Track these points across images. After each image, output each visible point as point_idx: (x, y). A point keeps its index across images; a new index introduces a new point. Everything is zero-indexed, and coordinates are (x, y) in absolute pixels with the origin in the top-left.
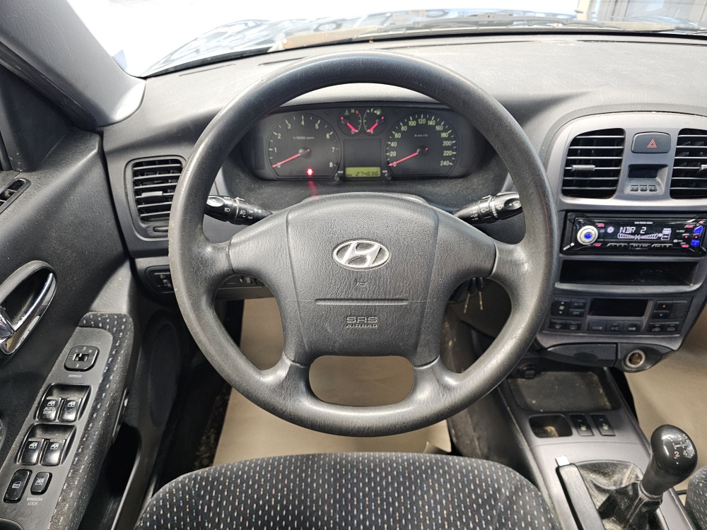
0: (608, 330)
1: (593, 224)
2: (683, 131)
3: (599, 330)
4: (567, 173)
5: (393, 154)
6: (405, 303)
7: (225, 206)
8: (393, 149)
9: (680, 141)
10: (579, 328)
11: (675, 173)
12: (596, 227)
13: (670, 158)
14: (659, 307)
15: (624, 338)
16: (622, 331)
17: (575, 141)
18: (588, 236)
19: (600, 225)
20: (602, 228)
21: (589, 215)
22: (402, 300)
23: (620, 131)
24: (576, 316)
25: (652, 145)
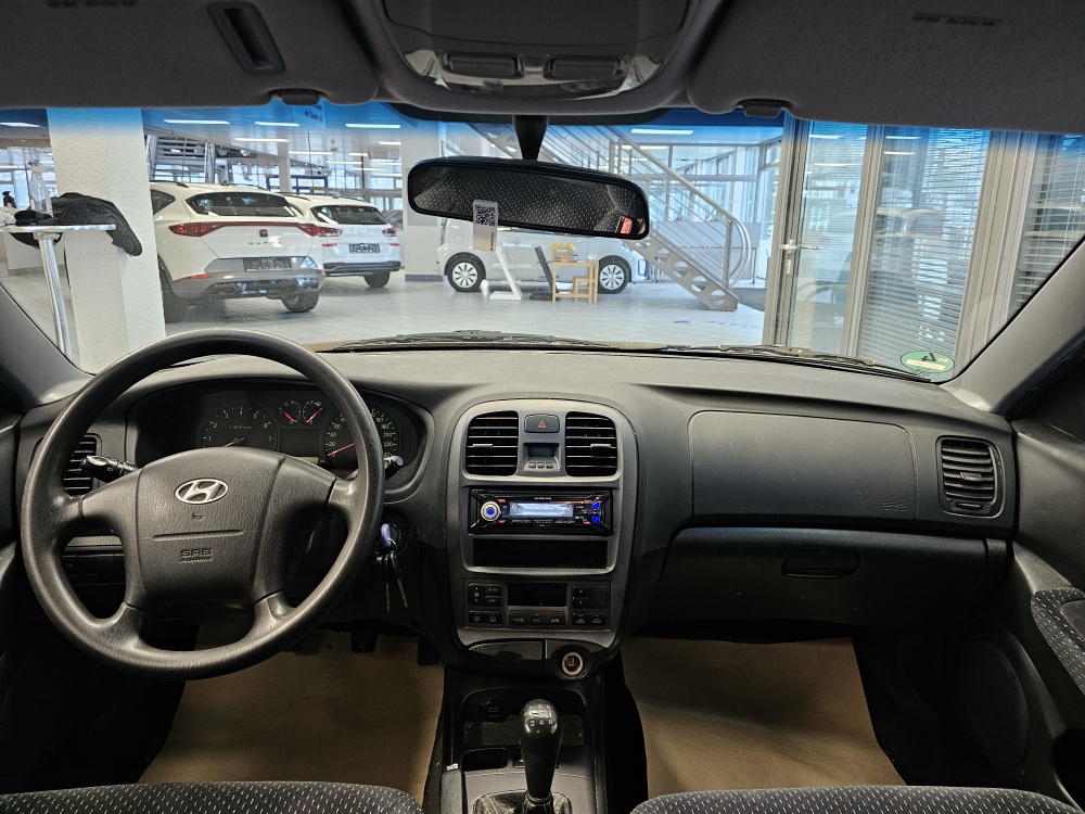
0: (530, 623)
1: (495, 500)
2: (571, 414)
3: (521, 623)
4: (469, 451)
5: (332, 444)
6: (241, 533)
7: (108, 465)
8: (332, 439)
9: (568, 423)
10: (500, 621)
11: (568, 452)
12: (498, 503)
13: (560, 438)
14: (576, 593)
15: (550, 633)
16: (545, 624)
17: (474, 422)
18: (490, 511)
19: (501, 501)
20: (504, 504)
21: (490, 491)
22: (238, 531)
23: (514, 414)
24: (492, 604)
25: (542, 426)
